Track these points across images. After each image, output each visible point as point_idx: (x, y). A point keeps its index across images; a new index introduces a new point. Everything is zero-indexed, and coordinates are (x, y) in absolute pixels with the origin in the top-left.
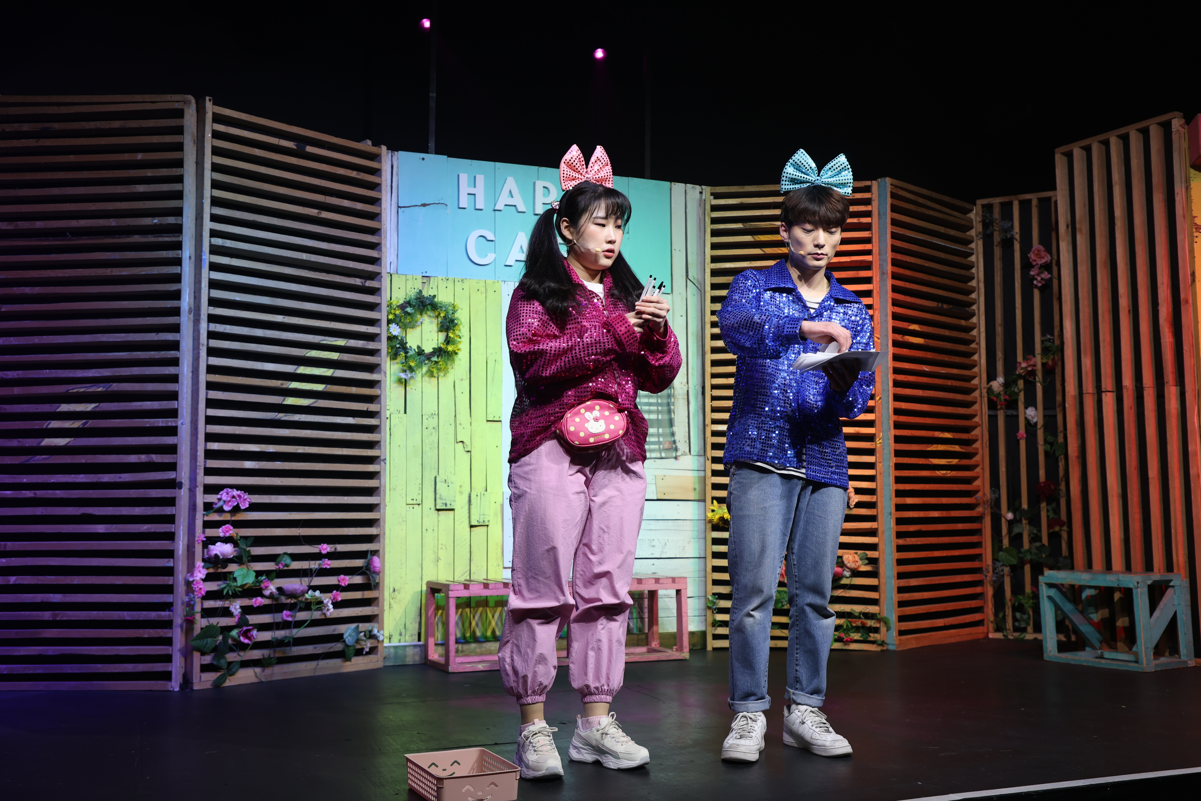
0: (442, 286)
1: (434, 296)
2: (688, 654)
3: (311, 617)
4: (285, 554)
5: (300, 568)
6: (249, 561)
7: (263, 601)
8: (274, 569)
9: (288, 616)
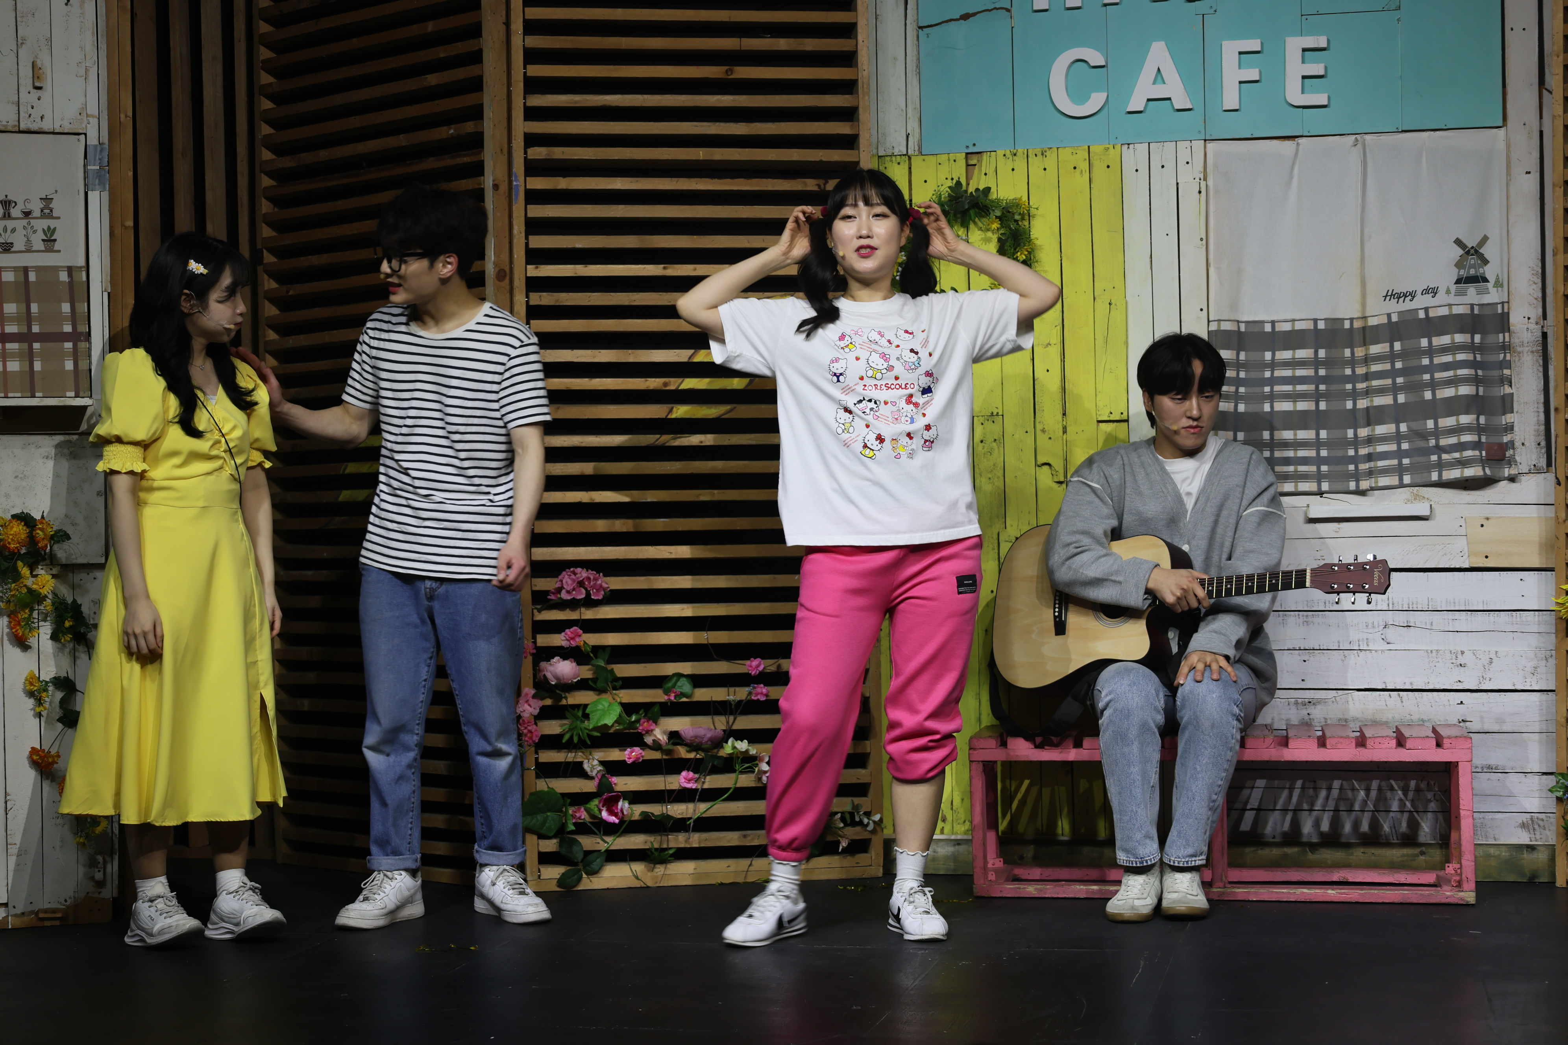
0: (1004, 167)
1: (988, 190)
2: (1473, 894)
3: (735, 784)
4: (680, 676)
5: (709, 699)
6: (615, 688)
7: (643, 754)
8: (663, 700)
9: (689, 781)
